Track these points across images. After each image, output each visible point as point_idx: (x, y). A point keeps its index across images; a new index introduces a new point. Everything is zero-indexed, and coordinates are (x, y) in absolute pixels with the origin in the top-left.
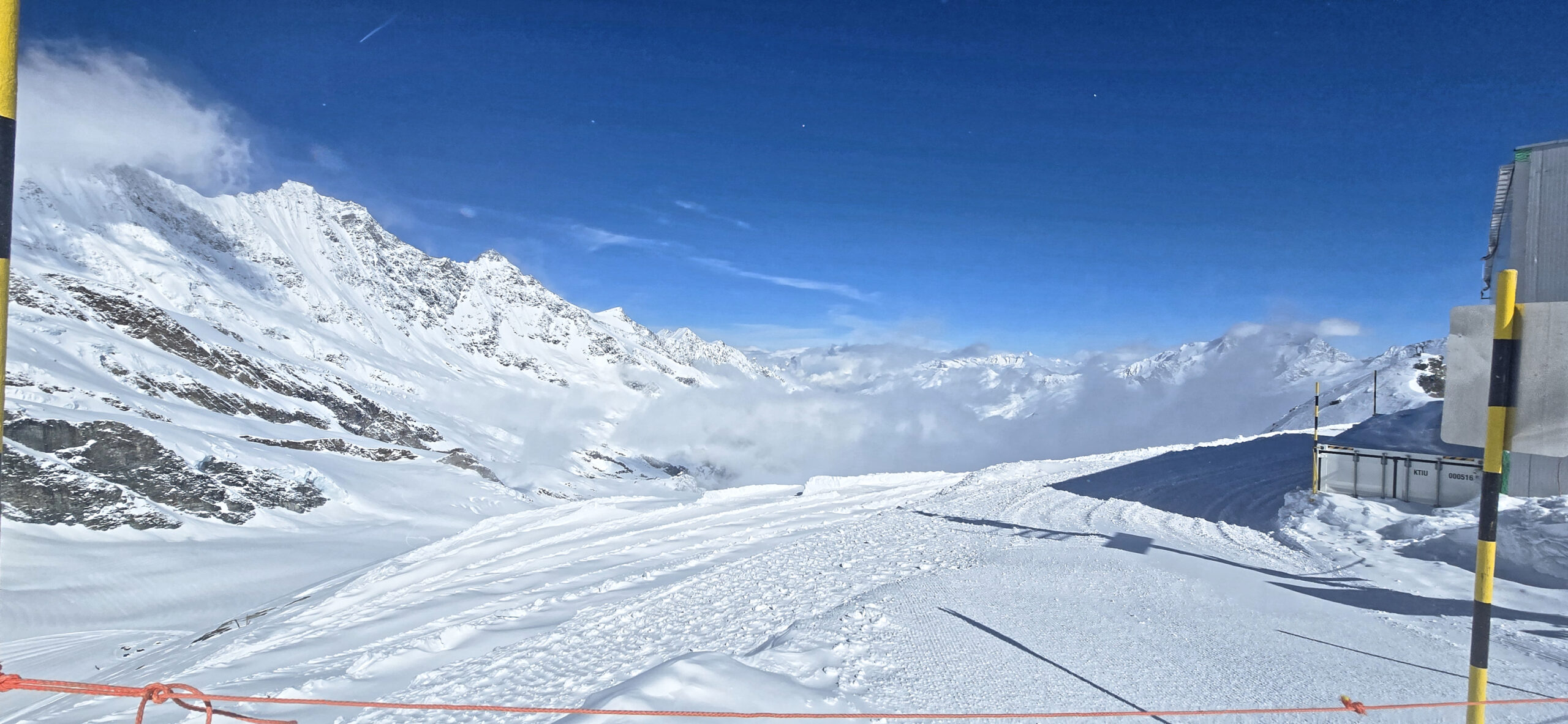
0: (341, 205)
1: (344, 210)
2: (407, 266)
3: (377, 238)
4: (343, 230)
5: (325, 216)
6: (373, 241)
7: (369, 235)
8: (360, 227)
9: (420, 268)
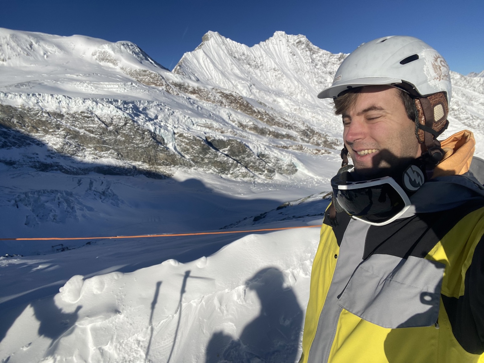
0: (295, 37)
1: (297, 39)
2: (323, 61)
3: (310, 50)
4: (297, 49)
5: (290, 44)
6: (309, 52)
7: (307, 49)
8: (303, 46)
9: (329, 61)
